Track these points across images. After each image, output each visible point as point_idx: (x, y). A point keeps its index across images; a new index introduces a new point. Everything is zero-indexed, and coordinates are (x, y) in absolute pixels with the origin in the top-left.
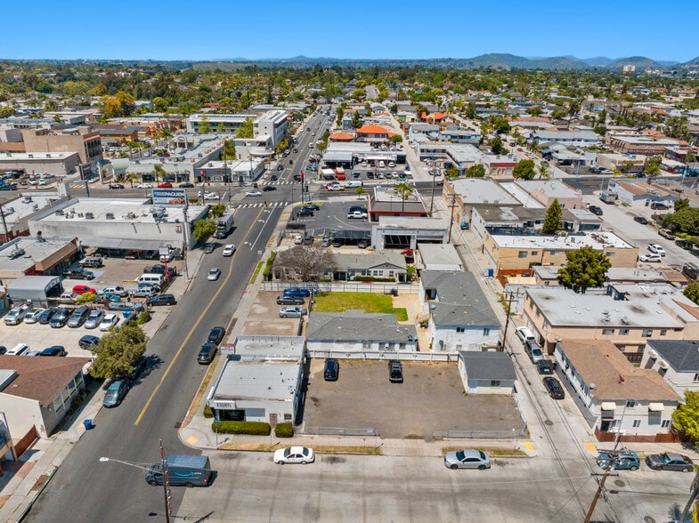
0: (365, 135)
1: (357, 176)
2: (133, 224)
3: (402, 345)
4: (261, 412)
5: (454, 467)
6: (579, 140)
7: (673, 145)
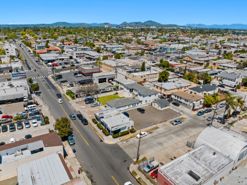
0: (50, 51)
1: (60, 64)
2: (4, 89)
3: (138, 104)
4: (125, 128)
5: (176, 124)
6: (119, 47)
7: (142, 47)
